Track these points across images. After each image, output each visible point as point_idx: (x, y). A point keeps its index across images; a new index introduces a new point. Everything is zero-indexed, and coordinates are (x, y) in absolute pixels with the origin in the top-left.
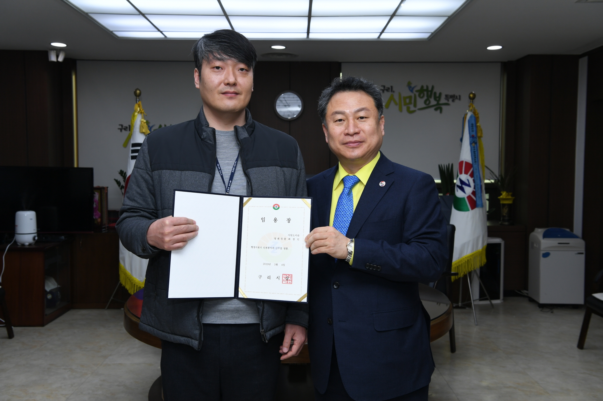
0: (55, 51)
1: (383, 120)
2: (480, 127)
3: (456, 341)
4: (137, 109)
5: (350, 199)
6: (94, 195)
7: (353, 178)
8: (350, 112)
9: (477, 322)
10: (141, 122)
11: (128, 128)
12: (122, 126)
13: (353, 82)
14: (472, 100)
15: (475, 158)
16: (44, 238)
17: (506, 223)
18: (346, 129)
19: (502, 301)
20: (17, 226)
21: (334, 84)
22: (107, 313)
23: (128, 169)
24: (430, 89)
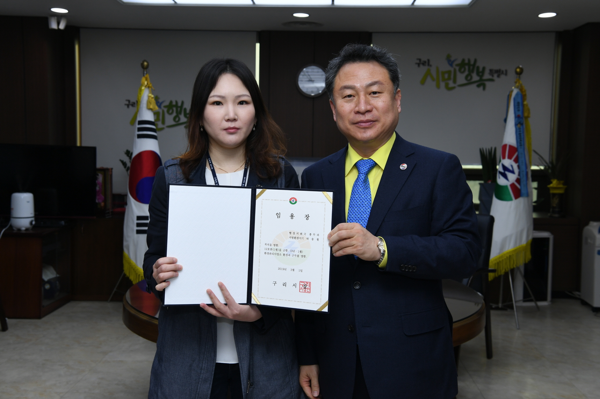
0: (56, 18)
1: (400, 94)
2: (527, 106)
3: (494, 346)
4: (144, 83)
6: (98, 177)
7: (369, 162)
8: (360, 86)
9: (519, 326)
10: (149, 97)
11: (134, 104)
12: (129, 101)
13: (364, 51)
14: (518, 76)
15: (521, 141)
16: (42, 223)
17: (556, 215)
18: (356, 107)
19: (550, 304)
20: (13, 209)
21: (343, 53)
22: (109, 305)
23: (134, 149)
24: (472, 62)
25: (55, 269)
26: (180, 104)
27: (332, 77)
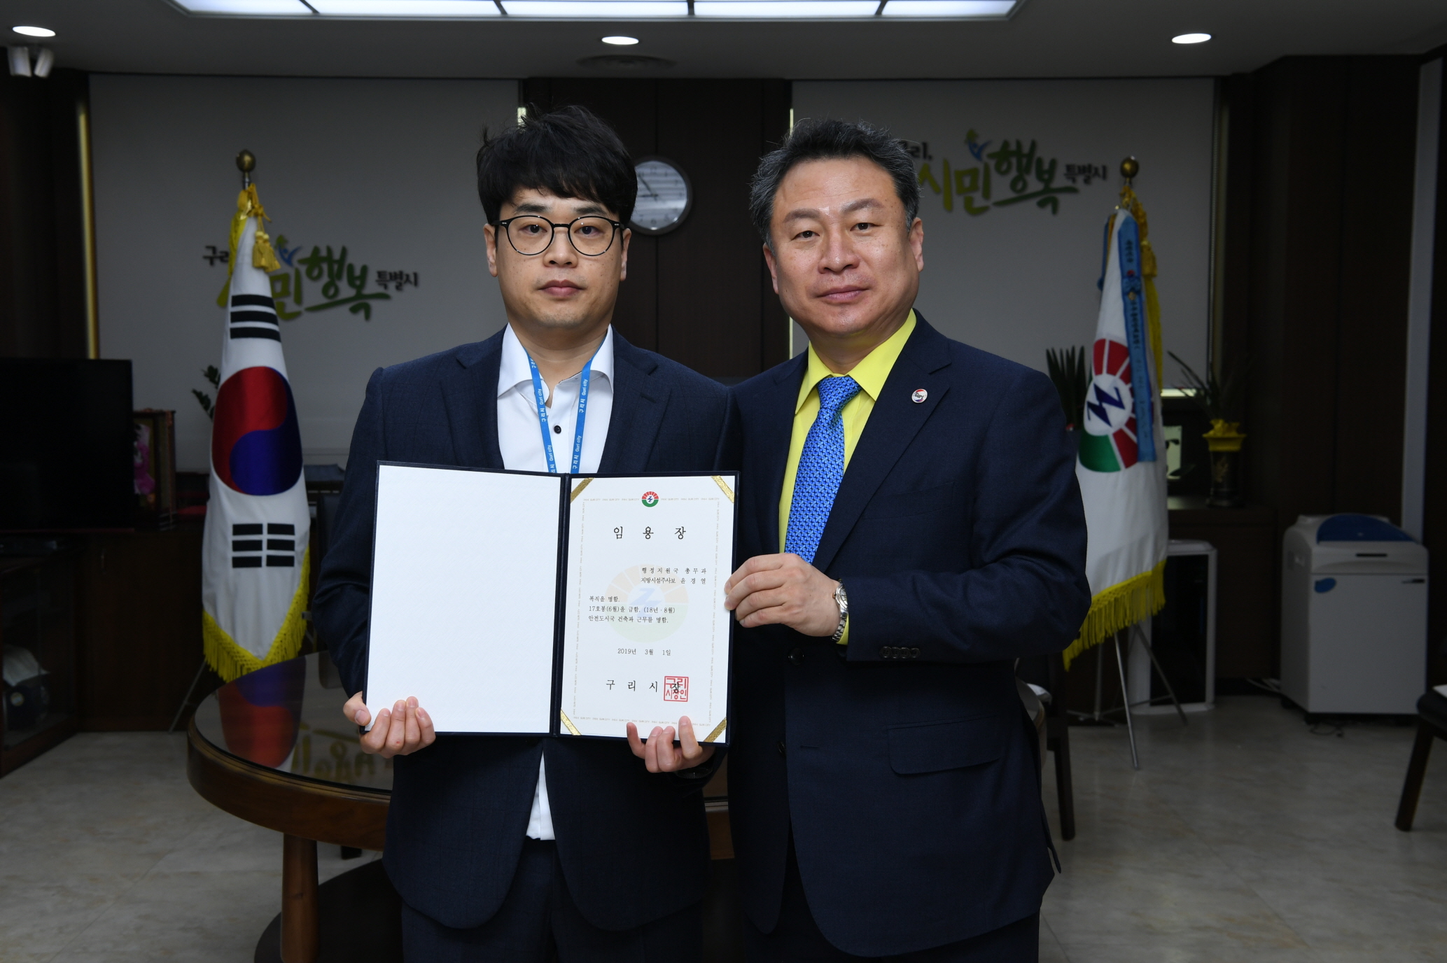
0: (26, 49)
1: (920, 230)
2: (1149, 249)
4: (245, 206)
5: (835, 437)
6: (138, 432)
7: (844, 384)
8: (831, 211)
9: (1138, 763)
10: (257, 238)
11: (222, 257)
12: (214, 249)
14: (1128, 180)
15: (1136, 330)
17: (1225, 503)
18: (822, 257)
19: (1211, 707)
22: (171, 740)
23: (226, 365)
24: (1026, 149)
25: (37, 658)
26: (337, 256)
27: (768, 193)
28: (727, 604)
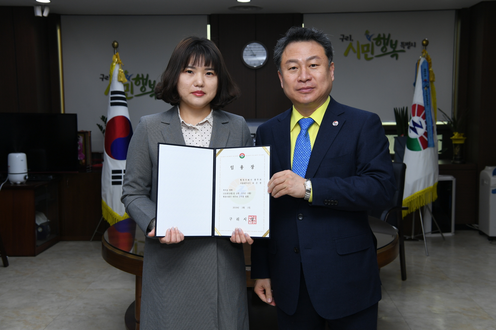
0: (40, 7)
1: (333, 66)
2: (432, 72)
3: (407, 270)
4: (115, 60)
5: (307, 139)
6: (79, 138)
7: (309, 120)
8: (302, 60)
9: (428, 253)
10: (119, 71)
11: (107, 78)
12: (103, 75)
13: (305, 32)
14: (425, 47)
15: (427, 101)
16: (34, 177)
17: (458, 162)
18: (299, 77)
19: (453, 234)
20: (9, 166)
21: (288, 34)
22: (91, 244)
23: (108, 115)
24: (387, 37)
25: (46, 216)
26: (145, 77)
27: (280, 53)
28: (268, 191)
